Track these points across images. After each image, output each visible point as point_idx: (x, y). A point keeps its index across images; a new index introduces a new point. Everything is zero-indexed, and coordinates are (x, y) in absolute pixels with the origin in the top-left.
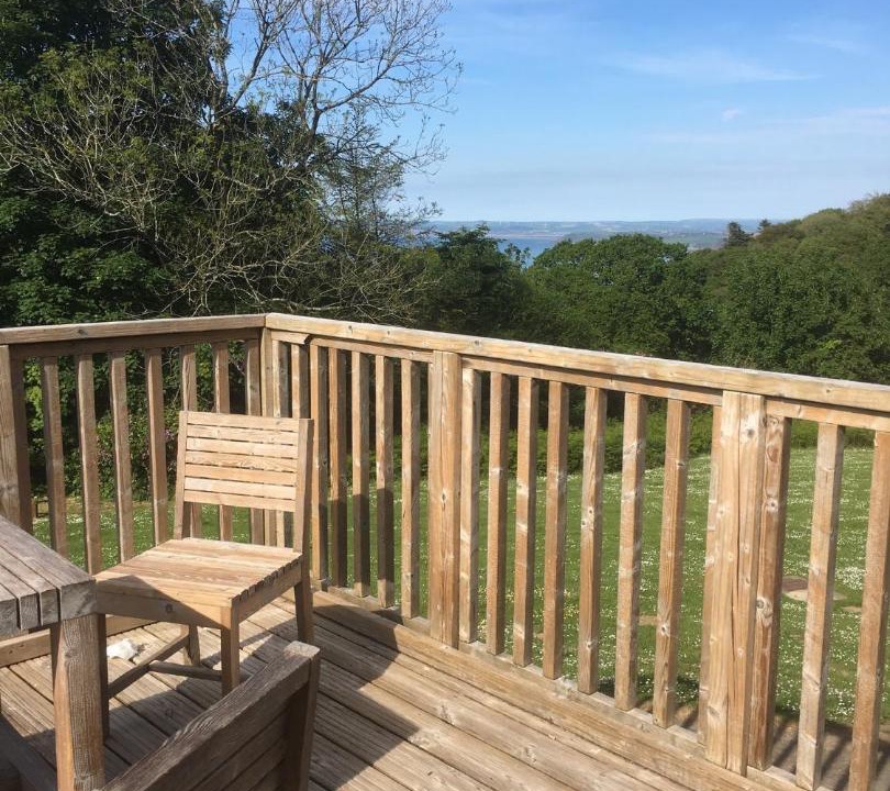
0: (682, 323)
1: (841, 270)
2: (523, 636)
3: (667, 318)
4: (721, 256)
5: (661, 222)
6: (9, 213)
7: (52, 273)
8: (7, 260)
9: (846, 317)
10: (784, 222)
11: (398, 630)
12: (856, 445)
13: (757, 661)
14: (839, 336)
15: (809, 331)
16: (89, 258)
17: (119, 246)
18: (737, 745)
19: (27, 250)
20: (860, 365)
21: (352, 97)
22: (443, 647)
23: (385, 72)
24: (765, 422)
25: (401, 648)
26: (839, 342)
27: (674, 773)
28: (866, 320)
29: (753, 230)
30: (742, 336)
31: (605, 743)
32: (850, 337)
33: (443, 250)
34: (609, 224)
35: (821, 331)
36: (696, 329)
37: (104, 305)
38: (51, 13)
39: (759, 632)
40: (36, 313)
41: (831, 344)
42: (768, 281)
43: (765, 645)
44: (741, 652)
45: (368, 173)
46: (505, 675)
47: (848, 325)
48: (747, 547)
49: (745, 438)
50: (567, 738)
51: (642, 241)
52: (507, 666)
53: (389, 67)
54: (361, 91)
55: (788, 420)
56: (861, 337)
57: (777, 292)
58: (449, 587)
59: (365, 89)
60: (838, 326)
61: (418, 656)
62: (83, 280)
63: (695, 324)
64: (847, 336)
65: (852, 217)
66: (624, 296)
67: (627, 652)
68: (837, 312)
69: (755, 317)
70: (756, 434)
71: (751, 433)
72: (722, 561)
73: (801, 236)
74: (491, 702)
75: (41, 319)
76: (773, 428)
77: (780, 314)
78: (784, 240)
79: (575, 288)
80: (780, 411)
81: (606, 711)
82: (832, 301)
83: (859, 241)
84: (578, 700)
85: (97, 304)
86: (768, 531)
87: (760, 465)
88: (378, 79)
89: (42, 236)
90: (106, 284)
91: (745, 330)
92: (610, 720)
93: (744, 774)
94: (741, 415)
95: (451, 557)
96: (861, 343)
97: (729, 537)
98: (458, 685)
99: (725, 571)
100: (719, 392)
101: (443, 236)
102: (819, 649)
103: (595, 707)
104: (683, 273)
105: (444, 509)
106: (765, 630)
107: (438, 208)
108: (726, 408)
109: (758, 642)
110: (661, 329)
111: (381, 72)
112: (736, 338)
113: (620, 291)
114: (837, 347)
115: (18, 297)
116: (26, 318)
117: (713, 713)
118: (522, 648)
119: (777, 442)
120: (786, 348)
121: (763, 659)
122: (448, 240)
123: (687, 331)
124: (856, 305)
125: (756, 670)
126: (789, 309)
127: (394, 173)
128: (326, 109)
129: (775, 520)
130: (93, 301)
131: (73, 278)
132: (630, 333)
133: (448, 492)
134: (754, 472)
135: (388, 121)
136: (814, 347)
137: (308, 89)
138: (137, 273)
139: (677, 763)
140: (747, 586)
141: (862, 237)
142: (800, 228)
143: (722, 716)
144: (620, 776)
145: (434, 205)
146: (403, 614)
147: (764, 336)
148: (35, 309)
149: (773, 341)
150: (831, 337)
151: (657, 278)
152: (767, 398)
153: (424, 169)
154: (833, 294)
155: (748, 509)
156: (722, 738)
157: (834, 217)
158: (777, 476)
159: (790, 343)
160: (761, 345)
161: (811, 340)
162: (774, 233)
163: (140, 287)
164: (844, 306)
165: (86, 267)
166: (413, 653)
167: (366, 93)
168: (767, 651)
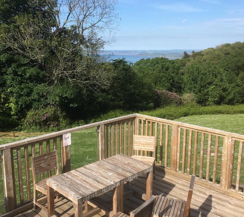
0: (173, 81)
1: (215, 68)
2: (189, 170)
3: (170, 80)
4: (182, 61)
5: (164, 50)
6: (4, 58)
7: (15, 73)
8: (3, 70)
9: (216, 80)
10: (198, 52)
11: (165, 169)
12: (219, 114)
13: (230, 174)
14: (215, 85)
15: (207, 84)
16: (25, 69)
17: (33, 66)
18: (227, 186)
19: (8, 67)
20: (220, 92)
21: (92, 26)
22: (174, 172)
23: (100, 20)
24: (232, 140)
25: (166, 172)
26: (215, 86)
27: (217, 190)
28: (221, 80)
29: (190, 53)
30: (190, 85)
31: (205, 186)
32: (218, 85)
33: (114, 64)
34: (151, 51)
35: (210, 84)
36: (177, 82)
37: (29, 81)
38: (14, 5)
39: (230, 170)
40: (11, 84)
41: (212, 87)
42: (196, 71)
43: (231, 171)
44: (228, 173)
45: (95, 45)
46: (186, 176)
47: (217, 82)
48: (229, 158)
49: (229, 143)
50: (199, 186)
51: (163, 59)
52: (186, 175)
53: (102, 18)
54: (94, 25)
55: (235, 140)
56: (220, 85)
57: (199, 73)
58: (175, 163)
59: (95, 24)
60: (214, 83)
61: (169, 174)
62: (24, 75)
63: (177, 81)
64: (217, 85)
65: (216, 50)
66: (158, 74)
67: (208, 173)
68: (214, 79)
69: (193, 80)
70: (231, 142)
71: (230, 142)
72: (225, 160)
73: (203, 55)
74: (184, 181)
75: (13, 86)
76: (233, 141)
77: (199, 79)
78: (198, 56)
79: (146, 72)
80: (234, 139)
81: (204, 181)
82: (213, 76)
83: (218, 57)
84: (199, 180)
85: (27, 81)
86: (232, 155)
87: (231, 146)
88: (99, 21)
89: (13, 64)
90: (30, 76)
91: (191, 84)
92: (205, 183)
93: (228, 190)
94: (228, 139)
95: (176, 158)
96: (220, 87)
97: (226, 156)
98: (178, 178)
99: (225, 161)
100: (225, 136)
101: (114, 61)
102: (239, 172)
103: (202, 181)
104: (174, 68)
105: (174, 150)
106: (231, 170)
107: (113, 54)
108: (226, 138)
109: (230, 171)
110: (168, 82)
111: (100, 19)
112: (188, 86)
113: (158, 73)
114: (214, 88)
115: (6, 80)
116: (9, 85)
117: (223, 181)
118: (189, 172)
119: (234, 143)
120: (201, 88)
121: (231, 173)
122: (115, 62)
123: (175, 83)
124: (219, 77)
125: (230, 175)
126: (202, 78)
127: (102, 45)
128: (85, 29)
129: (233, 154)
130: (26, 80)
131: (21, 75)
132: (160, 84)
133: (175, 147)
134: (230, 147)
135: (101, 32)
136: (208, 88)
137: (80, 24)
138: (38, 73)
139: (217, 189)
140: (229, 163)
141: (219, 56)
142: (202, 53)
143: (224, 181)
144: (209, 191)
145: (113, 53)
146: (165, 166)
147: (195, 85)
148: (11, 83)
149: (198, 86)
150: (212, 85)
151: (167, 69)
152: (232, 137)
153: (110, 44)
154: (213, 74)
155: (229, 153)
156: (224, 185)
157: (211, 50)
158: (233, 148)
159: (202, 87)
160: (195, 87)
161: (207, 86)
162: (196, 54)
163: (39, 77)
164: (216, 77)
165: (24, 72)
166: (168, 173)
167: (95, 25)
168: (231, 172)
